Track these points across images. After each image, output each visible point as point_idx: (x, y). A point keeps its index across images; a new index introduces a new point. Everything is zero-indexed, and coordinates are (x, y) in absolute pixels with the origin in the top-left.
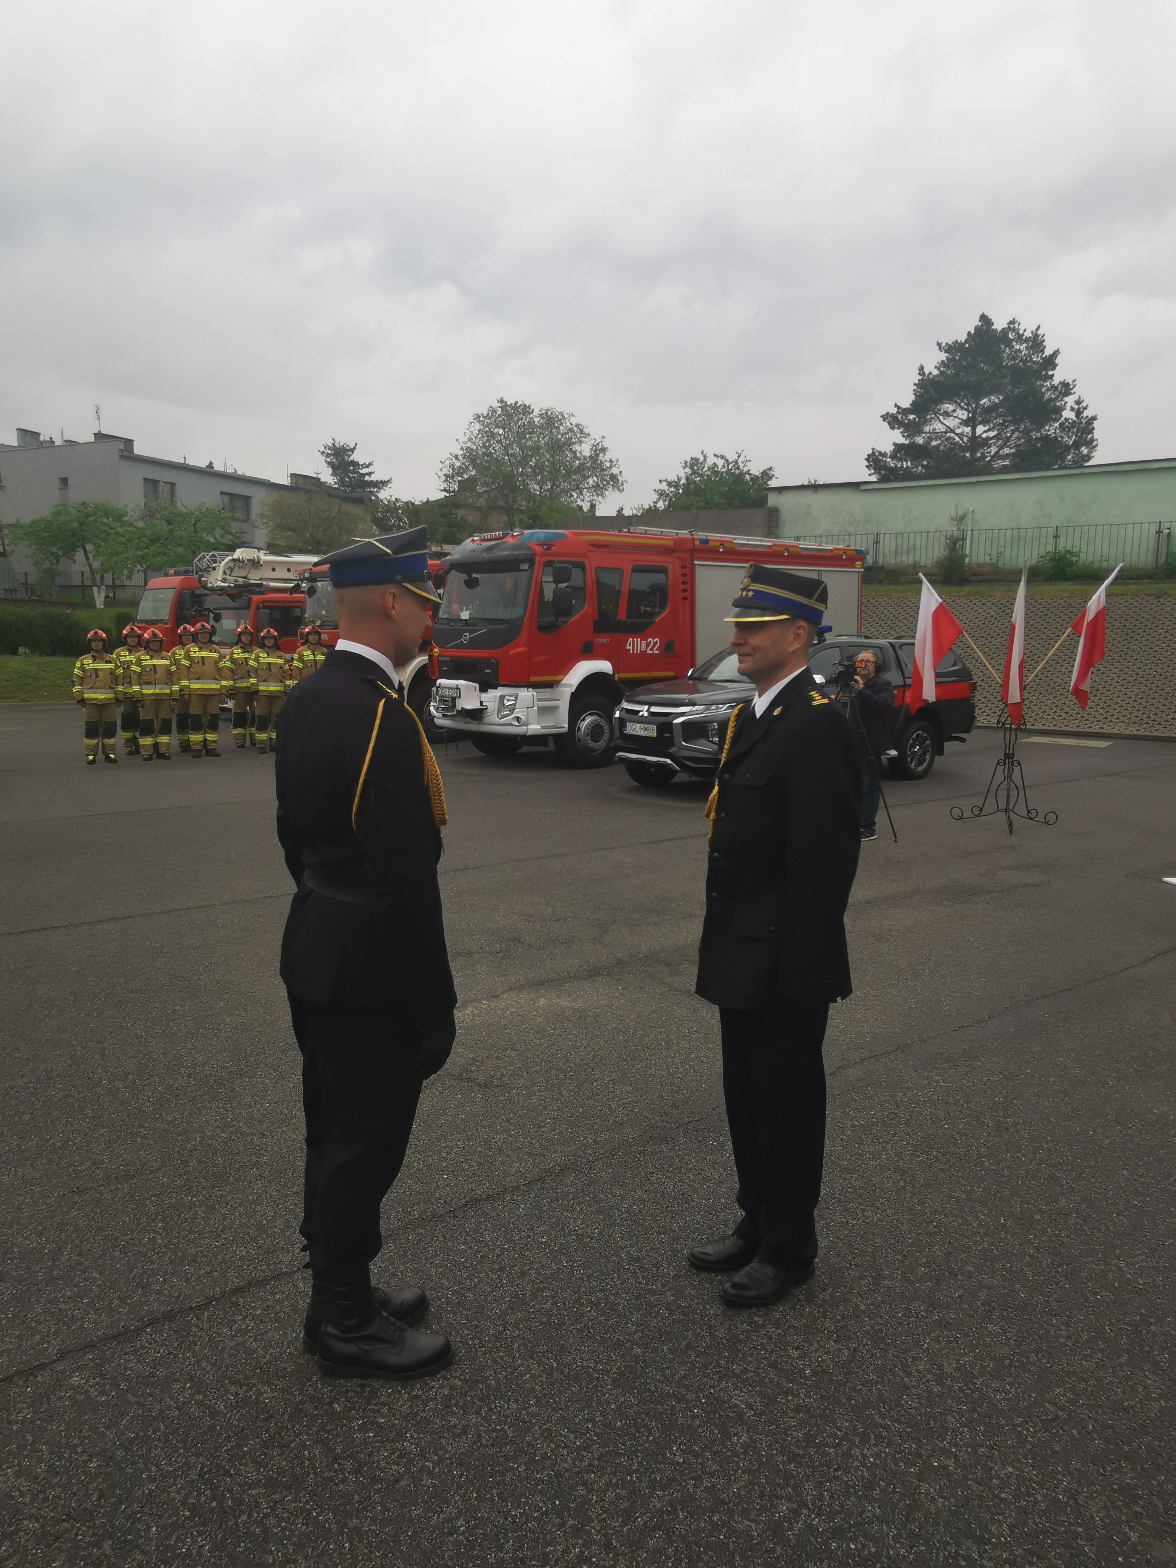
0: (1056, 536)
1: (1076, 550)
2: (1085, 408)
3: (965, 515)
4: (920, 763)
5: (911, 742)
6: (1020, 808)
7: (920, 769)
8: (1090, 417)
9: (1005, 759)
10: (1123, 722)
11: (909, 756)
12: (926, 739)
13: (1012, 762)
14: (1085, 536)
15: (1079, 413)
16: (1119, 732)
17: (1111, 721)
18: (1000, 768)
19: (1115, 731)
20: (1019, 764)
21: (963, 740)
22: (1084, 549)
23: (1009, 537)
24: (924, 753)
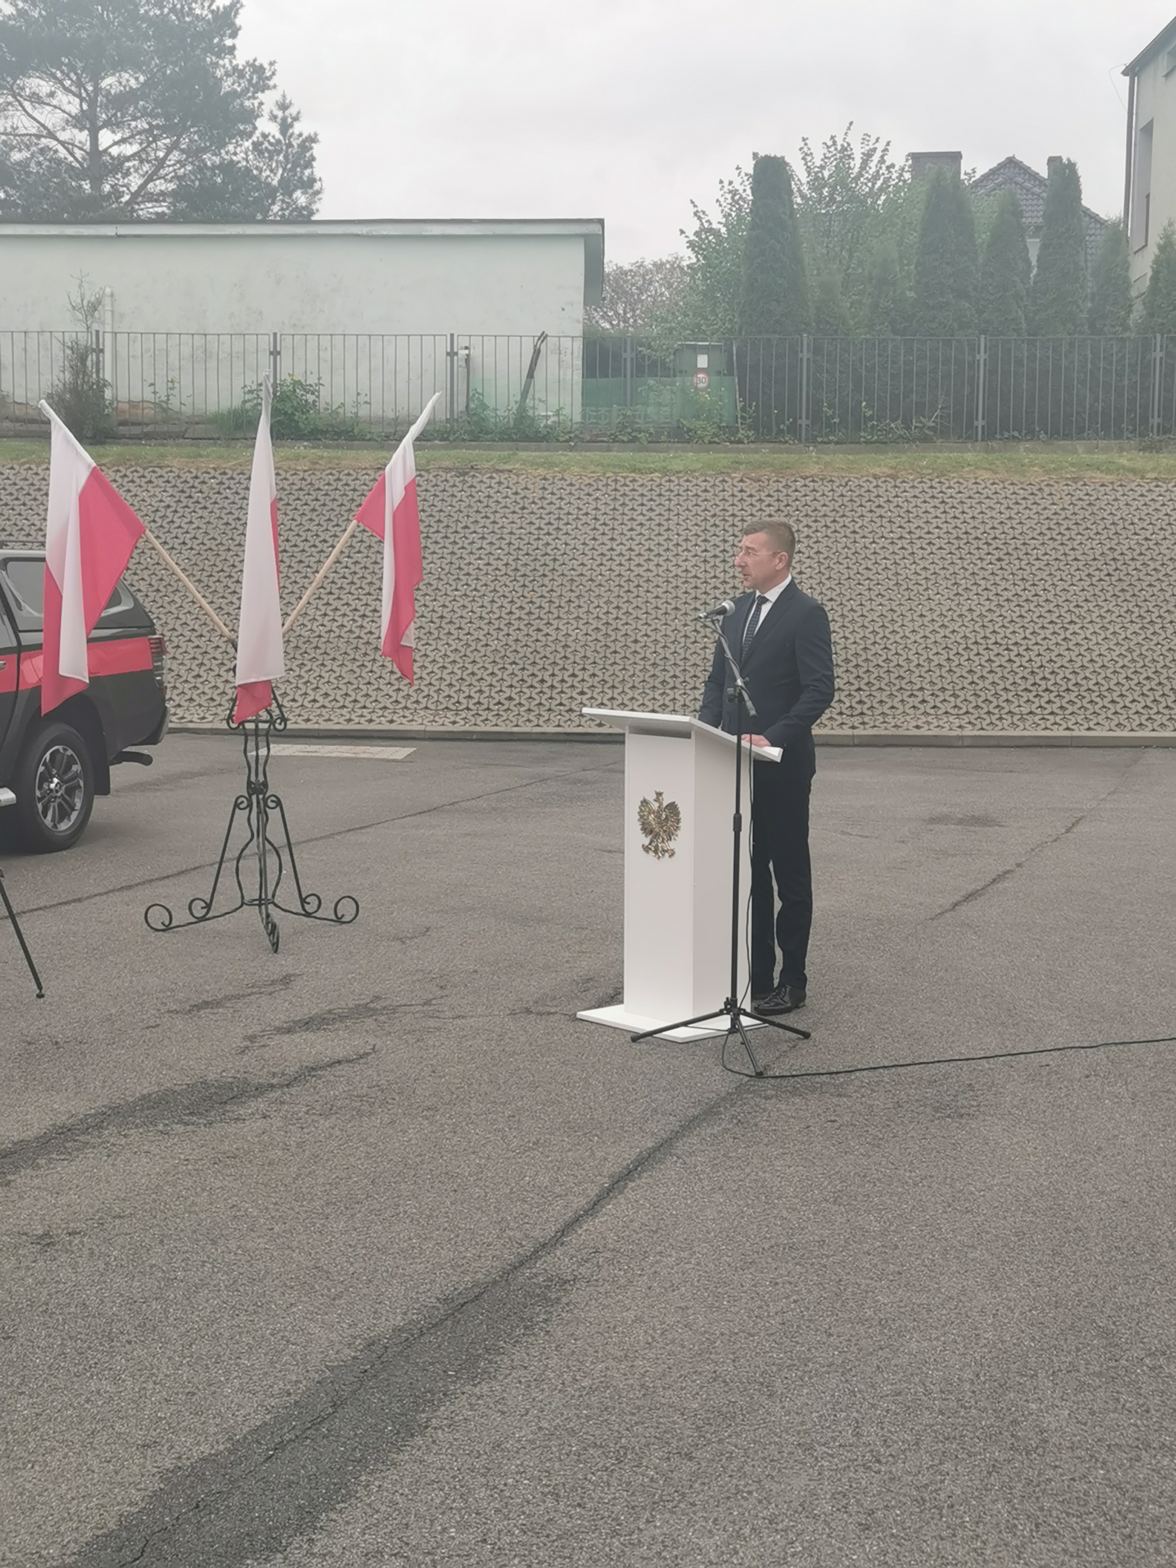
0: (275, 353)
1: (312, 380)
2: (296, 119)
3: (99, 302)
4: (63, 815)
5: (41, 769)
6: (287, 895)
7: (63, 826)
8: (305, 135)
9: (250, 795)
10: (427, 708)
11: (40, 800)
12: (71, 762)
13: (265, 800)
14: (326, 355)
15: (285, 127)
16: (422, 728)
17: (406, 707)
18: (241, 816)
19: (414, 727)
20: (279, 803)
21: (146, 760)
22: (325, 380)
23: (186, 351)
24: (70, 792)
